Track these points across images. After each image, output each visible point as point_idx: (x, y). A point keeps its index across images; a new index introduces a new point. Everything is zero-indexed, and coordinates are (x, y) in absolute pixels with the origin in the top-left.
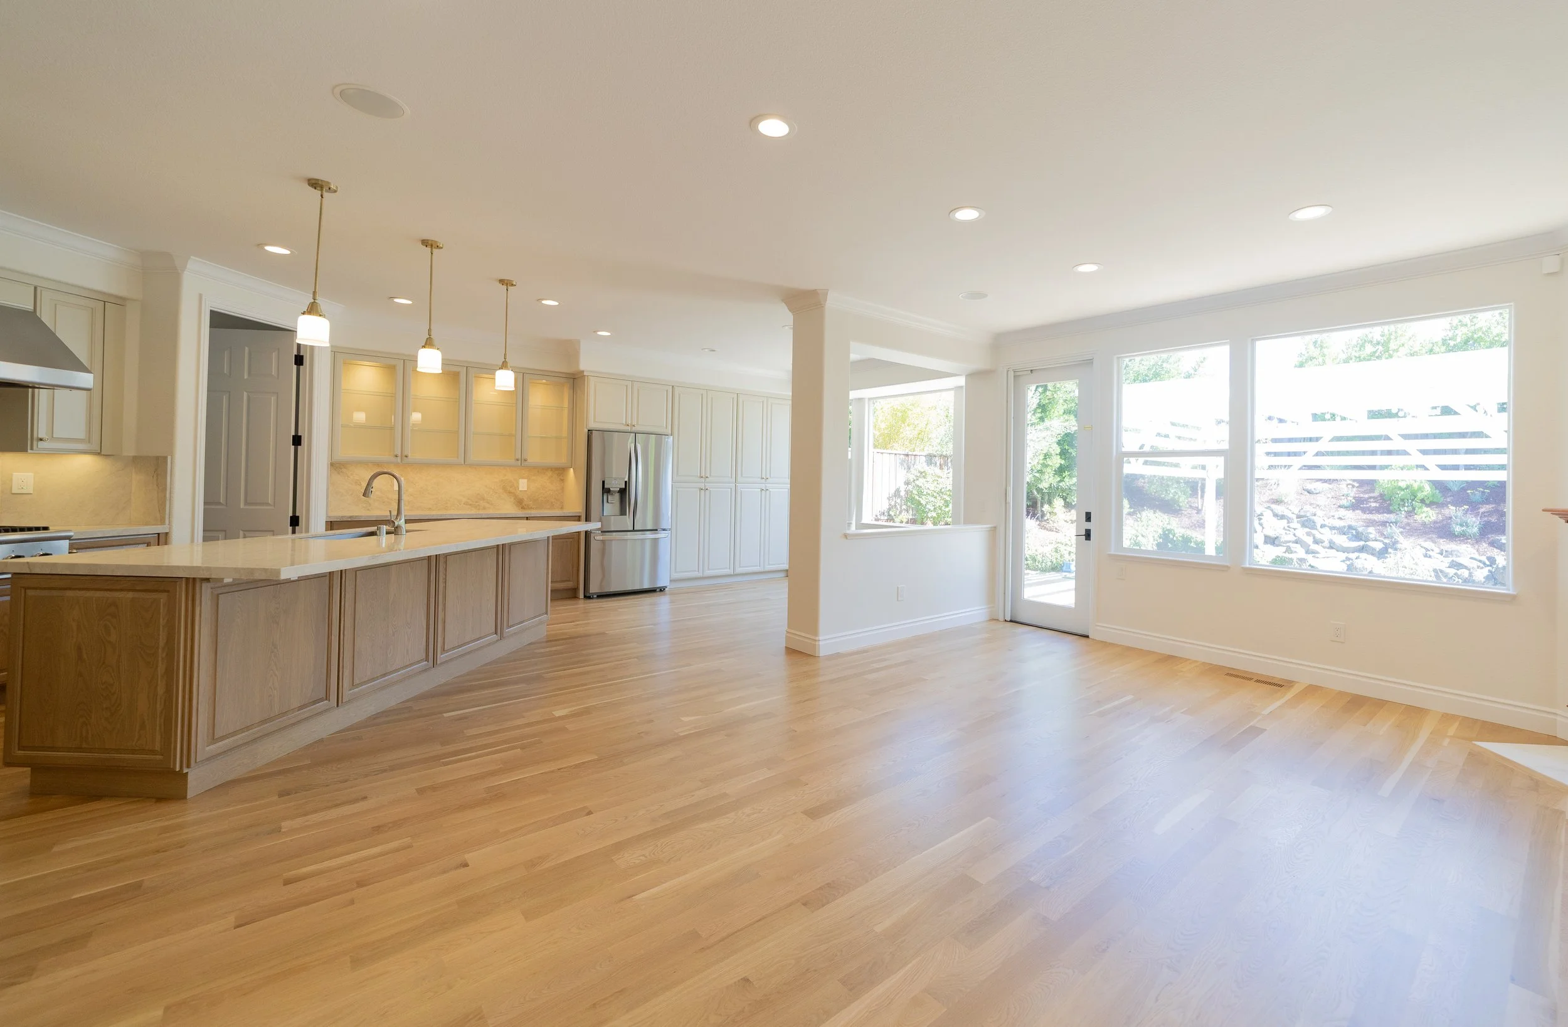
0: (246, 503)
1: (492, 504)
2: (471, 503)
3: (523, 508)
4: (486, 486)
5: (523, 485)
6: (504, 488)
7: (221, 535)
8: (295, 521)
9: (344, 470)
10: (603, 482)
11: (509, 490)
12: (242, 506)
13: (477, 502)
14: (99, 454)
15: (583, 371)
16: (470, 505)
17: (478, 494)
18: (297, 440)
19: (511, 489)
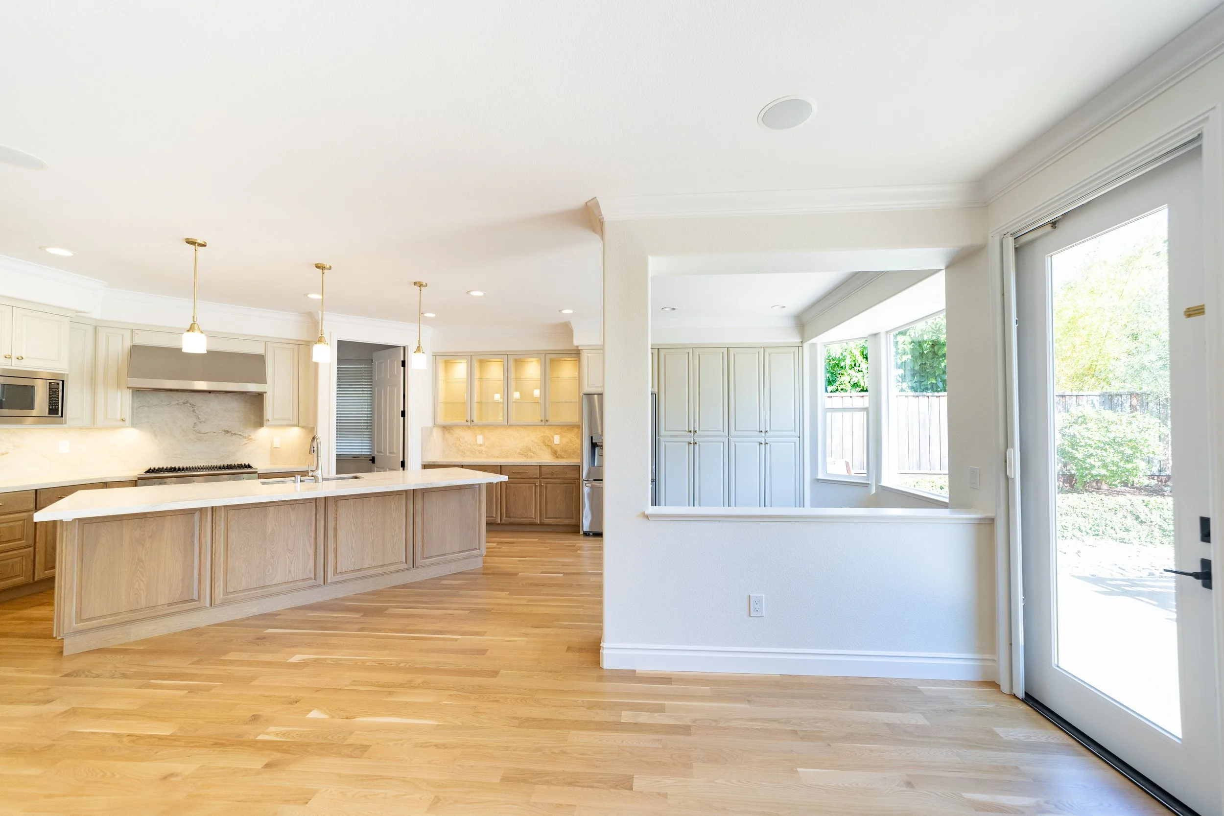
0: (390, 453)
1: (536, 454)
2: (522, 453)
3: (557, 457)
4: (532, 441)
5: (557, 439)
6: (544, 442)
7: (382, 470)
8: (403, 464)
9: (451, 431)
10: (592, 437)
11: (547, 443)
12: (388, 454)
13: (526, 452)
14: (298, 426)
15: (578, 347)
16: (522, 454)
17: (527, 447)
18: (403, 414)
19: (548, 443)
